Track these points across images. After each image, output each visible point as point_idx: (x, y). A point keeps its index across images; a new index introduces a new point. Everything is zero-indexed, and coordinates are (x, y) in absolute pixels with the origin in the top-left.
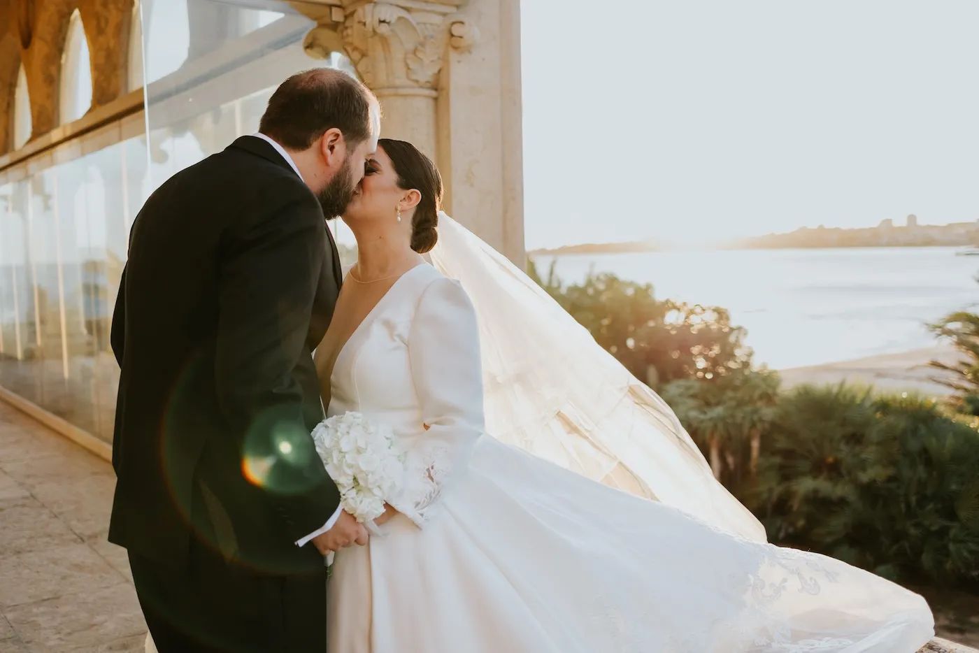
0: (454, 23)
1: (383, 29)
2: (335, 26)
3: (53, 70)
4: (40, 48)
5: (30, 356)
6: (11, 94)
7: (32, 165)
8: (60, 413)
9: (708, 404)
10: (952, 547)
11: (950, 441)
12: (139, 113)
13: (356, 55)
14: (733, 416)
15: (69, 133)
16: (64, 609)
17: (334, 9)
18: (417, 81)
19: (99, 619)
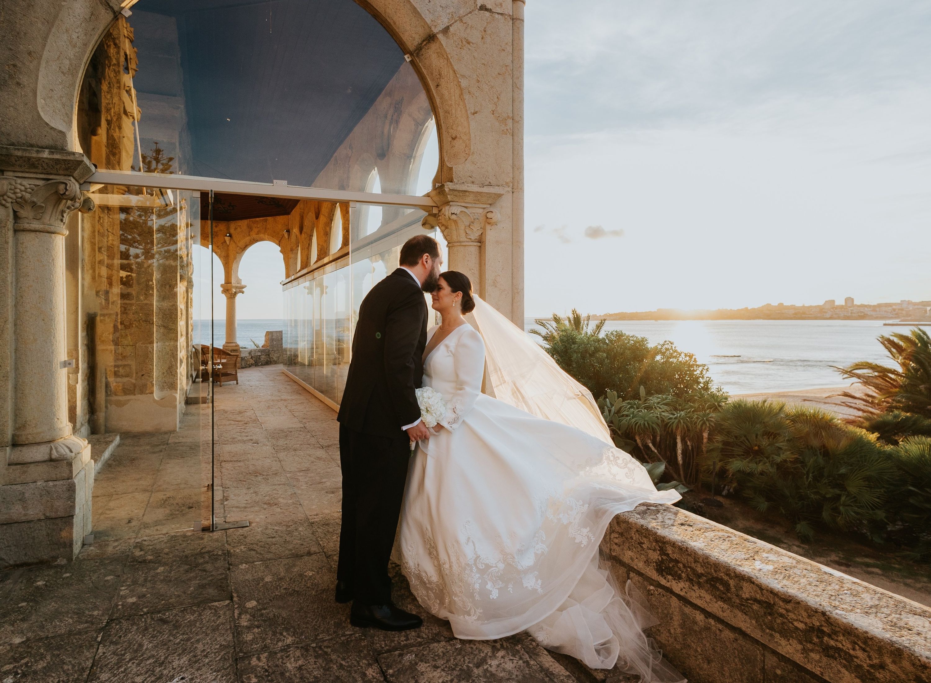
0: (488, 212)
1: (454, 217)
2: (435, 215)
3: (328, 229)
4: (323, 219)
5: (311, 364)
6: (311, 240)
7: (316, 273)
8: (322, 392)
9: (676, 409)
10: (841, 508)
11: (844, 443)
12: (347, 256)
13: (443, 228)
14: (691, 418)
15: (331, 259)
16: (309, 475)
17: (434, 208)
18: (471, 239)
19: (324, 480)
